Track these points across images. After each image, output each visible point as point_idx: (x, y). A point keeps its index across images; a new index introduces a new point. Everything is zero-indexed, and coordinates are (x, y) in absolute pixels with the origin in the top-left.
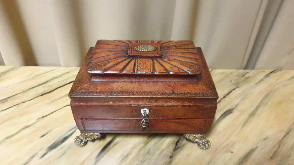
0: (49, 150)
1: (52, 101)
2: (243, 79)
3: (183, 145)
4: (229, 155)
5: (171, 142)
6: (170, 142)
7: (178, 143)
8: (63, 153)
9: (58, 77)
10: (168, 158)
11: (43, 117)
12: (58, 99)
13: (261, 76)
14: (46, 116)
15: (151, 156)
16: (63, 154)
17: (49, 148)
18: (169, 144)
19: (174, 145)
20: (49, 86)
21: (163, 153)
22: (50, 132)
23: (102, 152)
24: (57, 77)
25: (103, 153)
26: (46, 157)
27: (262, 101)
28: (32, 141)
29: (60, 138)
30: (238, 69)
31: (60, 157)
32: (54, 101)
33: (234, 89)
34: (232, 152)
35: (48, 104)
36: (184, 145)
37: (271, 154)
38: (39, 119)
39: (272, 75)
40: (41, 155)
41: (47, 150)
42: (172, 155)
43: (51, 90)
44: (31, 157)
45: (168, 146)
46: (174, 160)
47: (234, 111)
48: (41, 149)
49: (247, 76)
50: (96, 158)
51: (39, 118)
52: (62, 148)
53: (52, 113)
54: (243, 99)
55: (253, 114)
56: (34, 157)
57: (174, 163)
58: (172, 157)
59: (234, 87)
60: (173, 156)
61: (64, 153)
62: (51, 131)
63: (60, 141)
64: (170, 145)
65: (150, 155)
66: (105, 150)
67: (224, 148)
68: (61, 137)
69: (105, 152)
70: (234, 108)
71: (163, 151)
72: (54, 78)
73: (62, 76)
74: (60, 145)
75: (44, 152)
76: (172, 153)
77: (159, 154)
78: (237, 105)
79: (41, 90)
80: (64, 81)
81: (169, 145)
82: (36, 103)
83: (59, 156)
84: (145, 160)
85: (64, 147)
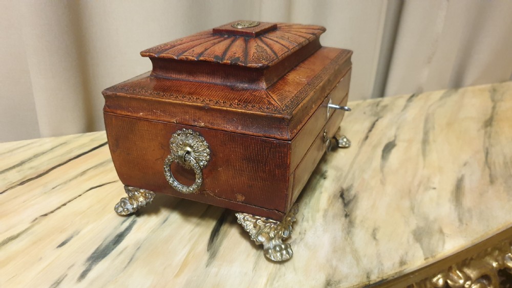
0: (92, 262)
1: (53, 188)
2: (379, 108)
3: (353, 196)
4: (432, 193)
5: (332, 197)
6: (330, 197)
7: (344, 196)
8: (129, 261)
9: (46, 152)
10: (343, 219)
11: (46, 215)
12: (65, 183)
13: (402, 102)
14: (52, 212)
15: (311, 222)
16: (129, 263)
17: (89, 259)
18: (329, 199)
19: (340, 200)
20: (31, 168)
21: (330, 214)
22: (77, 234)
23: (215, 238)
24: (43, 153)
25: (219, 239)
26: (91, 275)
27: (425, 127)
28: (41, 258)
29: (106, 239)
30: (365, 99)
31: (126, 267)
32: (58, 187)
33: (377, 120)
34: (434, 188)
35: (45, 193)
36: (355, 196)
37: (488, 179)
38: (37, 221)
39: (415, 99)
40: (78, 275)
41: (88, 264)
42: (345, 213)
43: (42, 172)
44: (54, 284)
45: (331, 203)
46: (355, 218)
47: (397, 142)
48: (72, 266)
49: (383, 104)
50: (208, 250)
51: (36, 219)
52: (121, 253)
53: (64, 205)
54: (398, 129)
55: (425, 142)
56: (63, 282)
57: (357, 221)
58: (349, 216)
59: (374, 119)
60: (348, 213)
61: (131, 260)
62: (79, 232)
63: (110, 243)
64: (332, 201)
65: (308, 221)
66: (218, 235)
67: (419, 185)
68: (108, 237)
69: (220, 237)
70: (394, 141)
71: (326, 211)
72: (36, 156)
73: (55, 149)
74: (113, 249)
75: (83, 269)
76: (345, 211)
77: (325, 216)
78: (395, 137)
79: (15, 176)
80: (62, 155)
81: (330, 201)
82: (16, 197)
83: (124, 266)
84: (305, 231)
85: (125, 249)
